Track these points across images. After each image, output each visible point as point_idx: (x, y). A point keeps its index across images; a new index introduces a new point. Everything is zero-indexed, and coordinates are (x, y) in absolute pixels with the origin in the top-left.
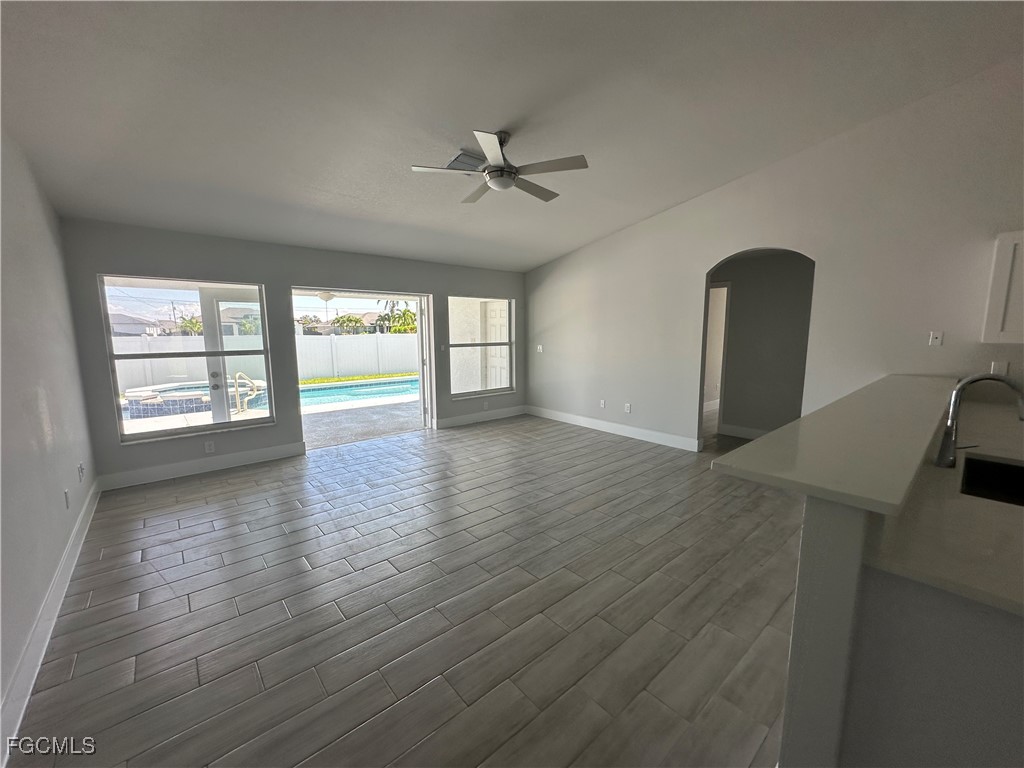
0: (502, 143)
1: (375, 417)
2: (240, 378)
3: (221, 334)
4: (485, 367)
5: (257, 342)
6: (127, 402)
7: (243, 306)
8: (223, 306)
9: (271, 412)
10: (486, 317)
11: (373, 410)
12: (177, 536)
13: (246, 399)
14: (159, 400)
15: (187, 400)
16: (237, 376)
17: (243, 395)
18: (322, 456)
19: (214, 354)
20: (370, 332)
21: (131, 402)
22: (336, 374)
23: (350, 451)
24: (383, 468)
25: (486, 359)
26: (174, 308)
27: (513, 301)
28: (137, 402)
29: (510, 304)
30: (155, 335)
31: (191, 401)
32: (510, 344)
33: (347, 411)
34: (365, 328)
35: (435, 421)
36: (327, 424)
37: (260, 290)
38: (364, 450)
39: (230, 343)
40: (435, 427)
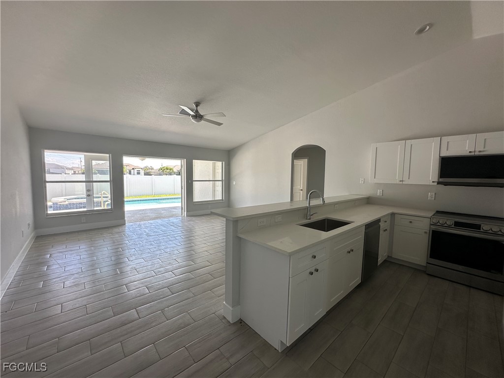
0: (197, 106)
1: (163, 212)
2: (104, 194)
3: (92, 174)
4: (214, 191)
5: (107, 177)
6: (52, 204)
7: (102, 163)
8: (94, 162)
9: (111, 207)
10: (215, 169)
11: (163, 209)
12: (64, 250)
13: (106, 203)
14: (67, 203)
15: (79, 203)
16: (103, 193)
17: (105, 202)
18: (132, 225)
19: (89, 182)
20: (177, 175)
21: (54, 204)
22: (154, 194)
23: (144, 224)
24: (156, 230)
25: (215, 187)
26: (81, 161)
27: (224, 162)
28: (57, 204)
29: (222, 163)
30: (70, 174)
31: (81, 203)
32: (222, 181)
33: (151, 209)
34: (175, 173)
35: (185, 213)
36: (141, 214)
37: (109, 156)
38: (151, 223)
39: (96, 177)
40: (185, 216)
